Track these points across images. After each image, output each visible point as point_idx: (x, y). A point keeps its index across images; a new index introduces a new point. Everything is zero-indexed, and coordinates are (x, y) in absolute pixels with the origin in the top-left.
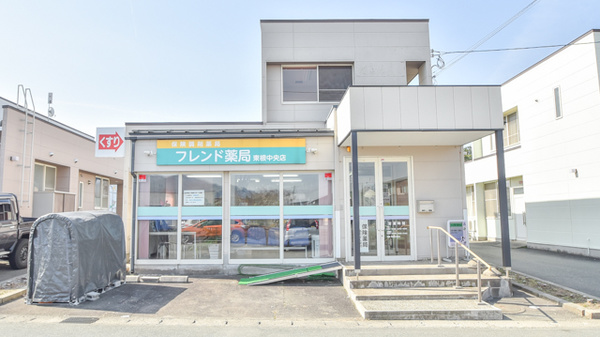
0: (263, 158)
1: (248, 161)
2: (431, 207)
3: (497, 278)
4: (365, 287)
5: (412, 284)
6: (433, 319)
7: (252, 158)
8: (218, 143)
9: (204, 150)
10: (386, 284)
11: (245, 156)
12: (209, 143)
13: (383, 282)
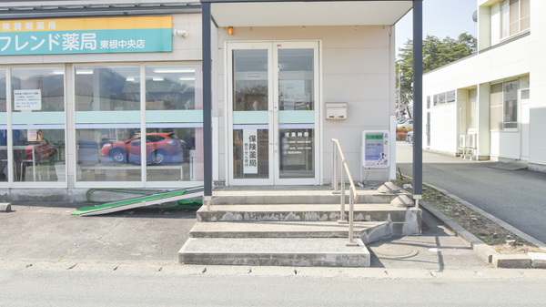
0: (114, 44)
1: (93, 48)
2: (343, 112)
3: (405, 209)
4: (218, 220)
5: (282, 216)
6: (273, 264)
7: (99, 45)
8: (52, 24)
9: (35, 33)
10: (246, 216)
11: (89, 42)
12: (41, 25)
13: (243, 214)
